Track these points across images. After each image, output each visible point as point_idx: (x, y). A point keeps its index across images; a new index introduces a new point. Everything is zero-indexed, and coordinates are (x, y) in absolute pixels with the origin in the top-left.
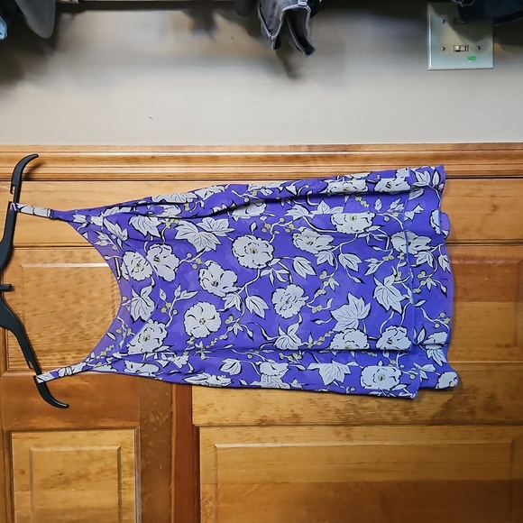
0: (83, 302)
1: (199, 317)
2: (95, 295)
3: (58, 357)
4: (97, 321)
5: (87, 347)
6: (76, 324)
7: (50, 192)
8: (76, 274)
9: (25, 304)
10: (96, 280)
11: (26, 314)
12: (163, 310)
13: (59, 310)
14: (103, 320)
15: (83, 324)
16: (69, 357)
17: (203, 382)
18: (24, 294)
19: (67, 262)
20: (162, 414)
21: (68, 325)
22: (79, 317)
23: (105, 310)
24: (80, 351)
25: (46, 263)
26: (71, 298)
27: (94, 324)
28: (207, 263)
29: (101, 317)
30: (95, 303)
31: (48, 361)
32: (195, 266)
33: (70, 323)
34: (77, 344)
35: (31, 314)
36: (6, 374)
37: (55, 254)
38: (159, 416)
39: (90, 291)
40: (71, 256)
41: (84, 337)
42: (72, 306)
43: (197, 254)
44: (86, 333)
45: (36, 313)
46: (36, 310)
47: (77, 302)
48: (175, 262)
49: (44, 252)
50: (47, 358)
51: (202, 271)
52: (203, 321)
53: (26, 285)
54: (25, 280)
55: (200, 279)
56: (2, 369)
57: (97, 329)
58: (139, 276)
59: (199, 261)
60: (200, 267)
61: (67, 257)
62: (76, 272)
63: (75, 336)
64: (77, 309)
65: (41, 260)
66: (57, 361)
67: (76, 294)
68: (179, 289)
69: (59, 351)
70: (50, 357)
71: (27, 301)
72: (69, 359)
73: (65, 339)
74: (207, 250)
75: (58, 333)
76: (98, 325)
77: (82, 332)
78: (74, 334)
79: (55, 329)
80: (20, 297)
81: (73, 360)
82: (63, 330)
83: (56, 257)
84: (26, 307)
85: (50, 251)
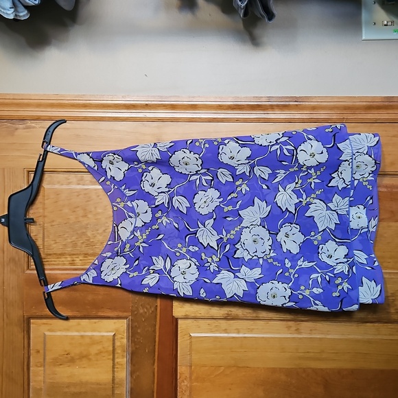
0: (90, 216)
2: (99, 210)
3: (69, 259)
4: (100, 231)
6: (84, 234)
7: (68, 129)
8: (85, 194)
9: (44, 217)
10: (101, 199)
11: (46, 225)
13: (71, 222)
14: (104, 231)
15: (89, 234)
16: (77, 259)
18: (44, 209)
19: (79, 184)
20: (148, 307)
21: (77, 234)
22: (86, 228)
23: (107, 223)
24: (86, 255)
25: (62, 185)
26: (80, 212)
27: (98, 233)
29: (103, 228)
30: (99, 217)
31: (61, 263)
33: (79, 232)
34: (85, 249)
35: (49, 224)
36: (28, 272)
37: (70, 177)
38: (147, 308)
39: (95, 208)
40: (82, 180)
41: (90, 244)
42: (81, 219)
44: (91, 240)
45: (53, 224)
46: (53, 221)
47: (85, 216)
49: (61, 176)
50: (60, 260)
53: (46, 202)
54: (46, 198)
57: (100, 238)
61: (79, 181)
62: (85, 192)
63: (82, 243)
64: (85, 221)
65: (59, 182)
66: (68, 262)
67: (84, 210)
69: (70, 255)
70: (63, 259)
71: (46, 214)
72: (77, 261)
73: (75, 245)
75: (69, 241)
77: (88, 240)
78: (81, 241)
79: (68, 237)
80: (41, 211)
81: (80, 262)
82: (73, 238)
83: (70, 181)
84: (46, 219)
85: (66, 175)
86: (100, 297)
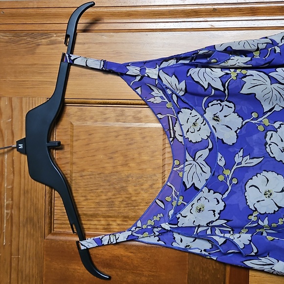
0: (132, 165)
1: (263, 189)
2: (145, 158)
3: (103, 222)
4: (146, 186)
5: (134, 214)
6: (123, 189)
7: (105, 43)
8: (126, 135)
9: (73, 164)
10: (147, 142)
11: (74, 175)
12: (221, 178)
13: (107, 172)
14: (151, 186)
15: (131, 189)
16: (114, 223)
17: (267, 268)
18: (72, 153)
19: (118, 121)
21: (115, 188)
22: (126, 181)
23: (155, 175)
24: (126, 218)
25: (96, 121)
26: (120, 159)
27: (142, 189)
28: (277, 125)
29: (150, 183)
30: (144, 166)
31: (92, 227)
32: (261, 128)
33: (117, 187)
34: (124, 210)
35: (78, 174)
36: (50, 237)
37: (107, 111)
39: (140, 154)
40: (122, 115)
41: (131, 204)
42: (120, 169)
43: (265, 113)
44: (133, 198)
45: (84, 174)
46: (83, 170)
47: (125, 164)
48: (237, 122)
49: (95, 110)
50: (92, 223)
51: (269, 134)
52: (268, 194)
53: (75, 143)
54: (75, 138)
55: (266, 143)
56: (47, 231)
57: (146, 195)
58: (194, 137)
59: (266, 122)
60: (267, 129)
61: (118, 116)
62: (126, 132)
63: (121, 202)
64: (125, 172)
65: (92, 118)
66: (101, 227)
67: (125, 156)
68: (241, 154)
69: (104, 217)
70: (96, 222)
71: (75, 160)
72: (114, 226)
73: (111, 204)
74: (277, 109)
75: (104, 197)
76: (146, 191)
77: (129, 198)
78: (120, 199)
79: (102, 192)
80: (69, 156)
81: (118, 227)
82: (110, 194)
83: (107, 116)
84: (74, 167)
85: (101, 109)
86: (144, 279)
